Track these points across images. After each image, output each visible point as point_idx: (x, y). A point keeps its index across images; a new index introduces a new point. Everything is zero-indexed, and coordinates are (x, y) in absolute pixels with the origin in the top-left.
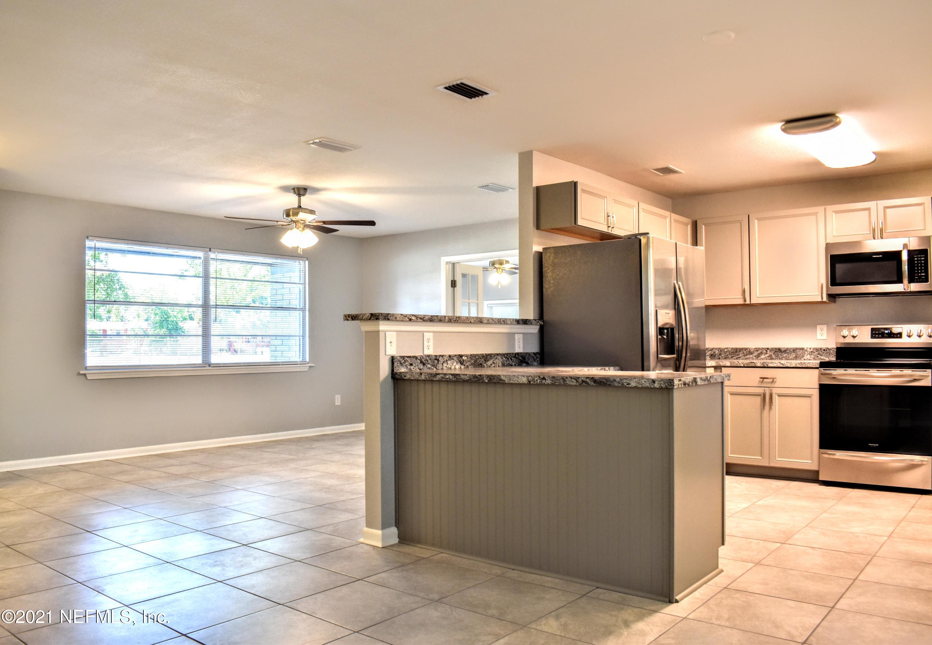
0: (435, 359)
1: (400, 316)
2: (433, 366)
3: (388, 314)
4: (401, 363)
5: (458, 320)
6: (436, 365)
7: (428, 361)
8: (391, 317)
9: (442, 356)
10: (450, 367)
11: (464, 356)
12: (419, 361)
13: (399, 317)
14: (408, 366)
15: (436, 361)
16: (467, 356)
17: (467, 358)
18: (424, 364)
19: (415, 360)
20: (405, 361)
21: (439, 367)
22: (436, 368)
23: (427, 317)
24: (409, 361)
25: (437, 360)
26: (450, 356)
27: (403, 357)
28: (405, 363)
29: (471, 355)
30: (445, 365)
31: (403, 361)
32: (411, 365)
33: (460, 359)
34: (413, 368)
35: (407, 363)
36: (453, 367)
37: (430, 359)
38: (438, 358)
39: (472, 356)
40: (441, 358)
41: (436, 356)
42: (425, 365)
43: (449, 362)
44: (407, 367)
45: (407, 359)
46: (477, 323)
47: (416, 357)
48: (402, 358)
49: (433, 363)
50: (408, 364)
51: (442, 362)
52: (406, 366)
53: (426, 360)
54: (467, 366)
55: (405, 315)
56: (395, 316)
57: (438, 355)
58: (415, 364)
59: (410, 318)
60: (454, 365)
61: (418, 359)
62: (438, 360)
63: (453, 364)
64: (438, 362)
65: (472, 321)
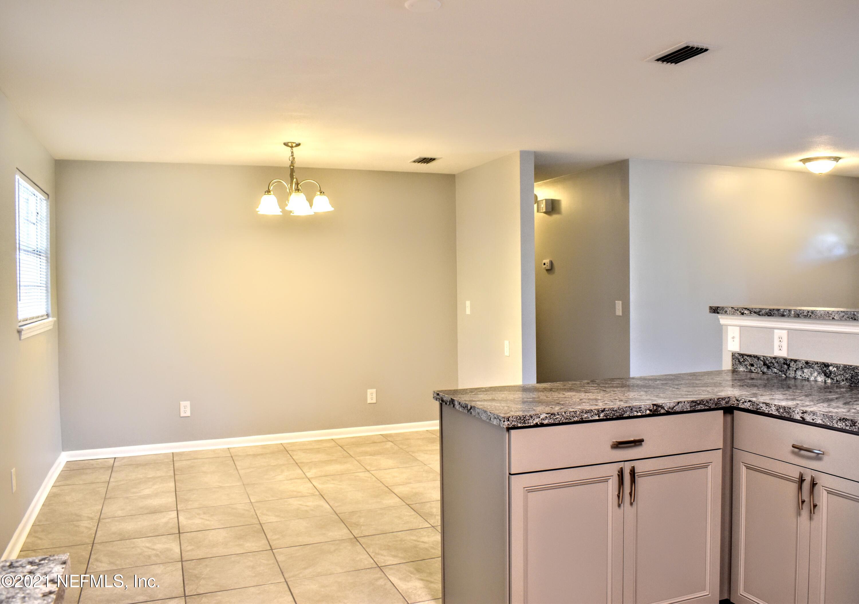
0: (784, 364)
1: (730, 309)
2: (781, 372)
3: (718, 307)
4: (739, 361)
5: (810, 316)
6: (785, 371)
7: (774, 365)
8: (721, 311)
9: (795, 361)
10: (807, 377)
11: (832, 365)
12: (762, 363)
13: (730, 311)
14: (748, 366)
15: (786, 366)
16: (838, 367)
17: (837, 369)
18: (768, 367)
19: (757, 360)
20: (744, 360)
21: (790, 374)
22: (785, 375)
23: (764, 311)
24: (749, 360)
25: (786, 364)
26: (807, 363)
27: (742, 355)
28: (744, 362)
29: (845, 366)
30: (799, 373)
31: (743, 359)
32: (752, 365)
33: (825, 369)
34: (755, 370)
35: (746, 363)
36: (812, 378)
37: (777, 362)
38: (788, 362)
39: (846, 368)
40: (793, 363)
41: (785, 359)
42: (770, 368)
43: (806, 370)
44: (747, 368)
45: (748, 358)
46: (846, 320)
47: (758, 358)
48: (740, 356)
49: (781, 367)
50: (748, 364)
51: (795, 369)
52: (746, 365)
53: (771, 363)
54: (837, 381)
55: (736, 309)
56: (725, 310)
57: (789, 359)
58: (757, 365)
59: (742, 311)
60: (813, 375)
61: (761, 360)
62: (789, 366)
63: (811, 374)
64: (788, 368)
65: (835, 318)
